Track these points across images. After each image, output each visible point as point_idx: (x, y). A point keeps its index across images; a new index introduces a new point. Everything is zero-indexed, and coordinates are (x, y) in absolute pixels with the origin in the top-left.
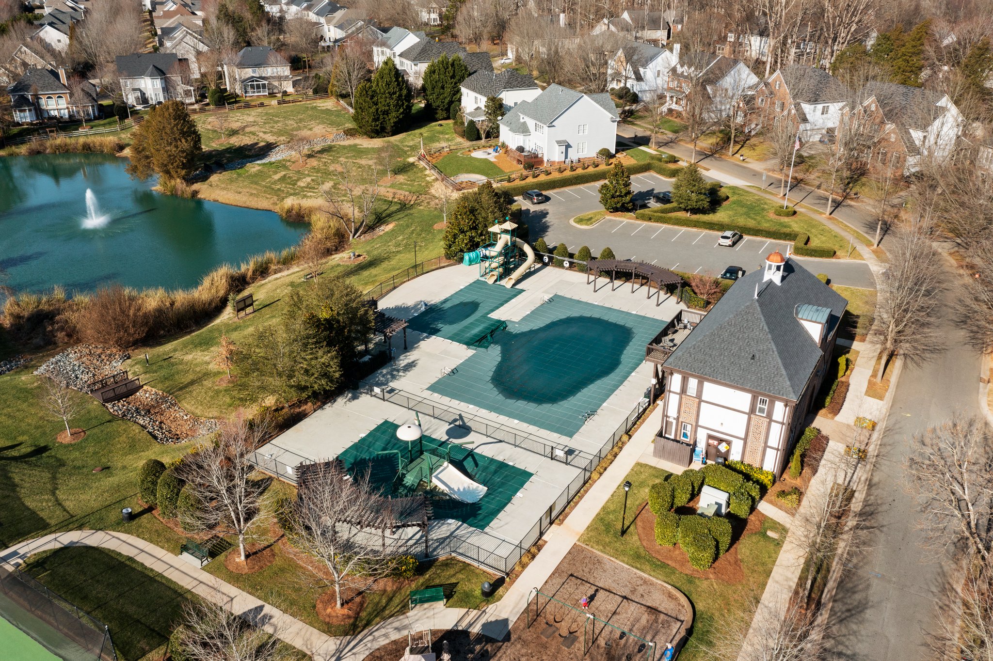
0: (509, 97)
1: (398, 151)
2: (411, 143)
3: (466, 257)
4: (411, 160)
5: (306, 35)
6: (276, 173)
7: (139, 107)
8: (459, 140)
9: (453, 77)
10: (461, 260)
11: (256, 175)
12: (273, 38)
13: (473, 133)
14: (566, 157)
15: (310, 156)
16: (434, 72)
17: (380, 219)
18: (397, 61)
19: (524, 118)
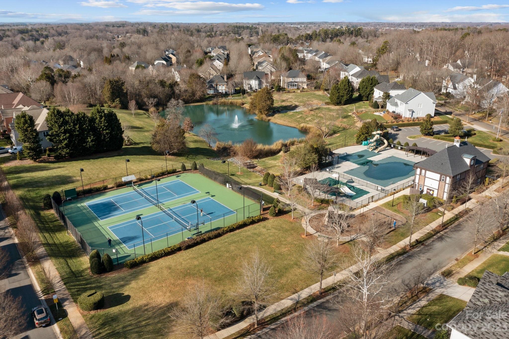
0: (393, 93)
1: (345, 111)
2: (351, 108)
3: (363, 143)
4: (350, 114)
5: (314, 66)
6: (298, 115)
7: (249, 91)
8: (371, 108)
9: (371, 84)
10: (361, 144)
11: (291, 115)
12: (301, 67)
13: (376, 106)
14: (412, 116)
15: (311, 110)
16: (364, 82)
17: (335, 132)
18: (350, 78)
19: (396, 100)
